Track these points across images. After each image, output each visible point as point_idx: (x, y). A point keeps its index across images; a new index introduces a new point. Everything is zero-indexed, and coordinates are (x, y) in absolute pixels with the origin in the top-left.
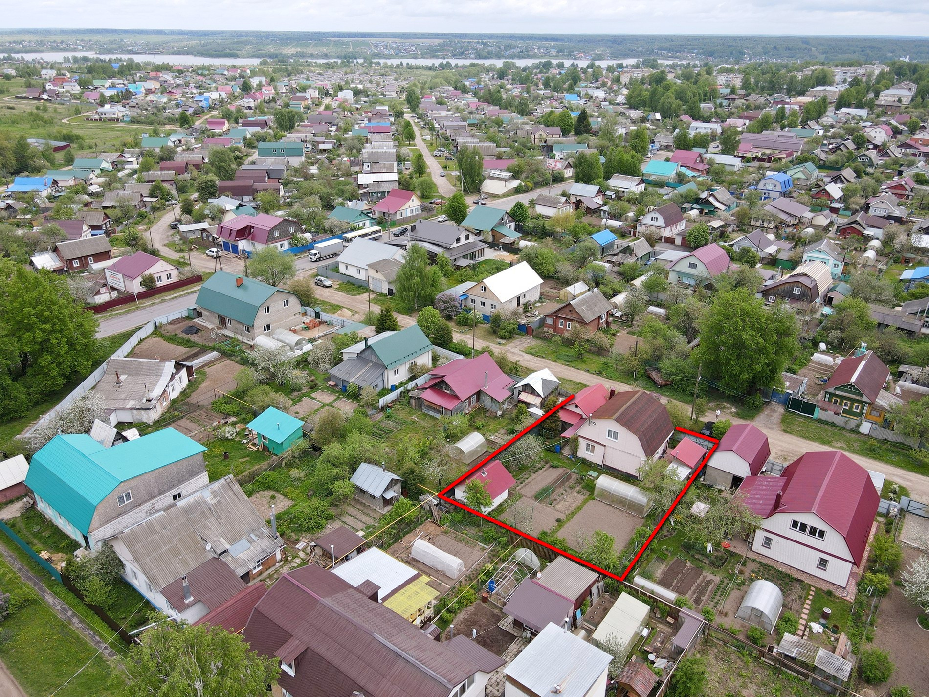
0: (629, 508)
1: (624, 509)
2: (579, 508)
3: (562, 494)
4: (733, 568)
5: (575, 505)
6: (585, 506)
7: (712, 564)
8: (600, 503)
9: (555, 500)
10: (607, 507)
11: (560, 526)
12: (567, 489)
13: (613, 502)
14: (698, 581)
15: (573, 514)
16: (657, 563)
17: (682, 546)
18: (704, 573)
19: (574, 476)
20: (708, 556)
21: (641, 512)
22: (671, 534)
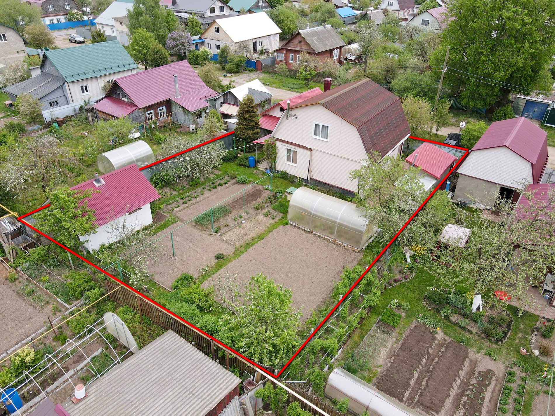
0: (340, 236)
1: (331, 238)
2: (260, 237)
3: (241, 217)
4: (526, 344)
5: (254, 233)
6: (271, 235)
7: (486, 334)
8: (296, 230)
9: (227, 225)
10: (306, 235)
11: (219, 267)
12: (250, 210)
13: (315, 227)
14: (462, 374)
15: (248, 245)
16: (380, 334)
17: (425, 298)
18: (472, 354)
19: (266, 194)
20: (475, 318)
21: (358, 243)
22: (406, 278)
